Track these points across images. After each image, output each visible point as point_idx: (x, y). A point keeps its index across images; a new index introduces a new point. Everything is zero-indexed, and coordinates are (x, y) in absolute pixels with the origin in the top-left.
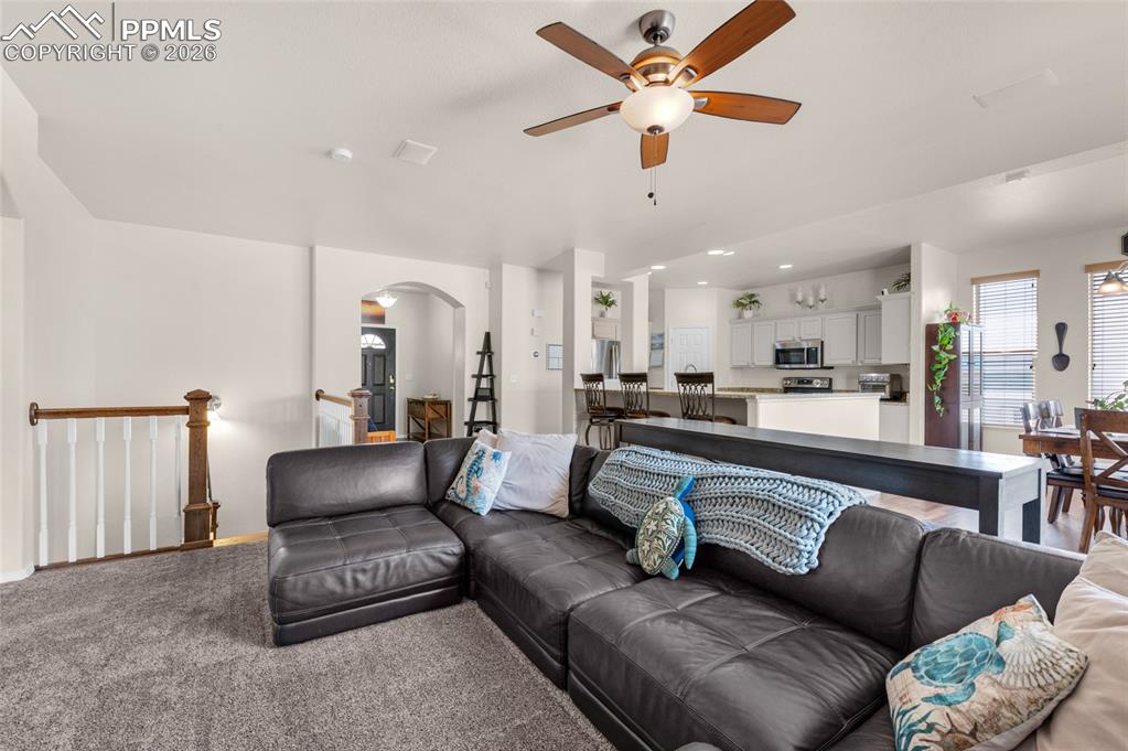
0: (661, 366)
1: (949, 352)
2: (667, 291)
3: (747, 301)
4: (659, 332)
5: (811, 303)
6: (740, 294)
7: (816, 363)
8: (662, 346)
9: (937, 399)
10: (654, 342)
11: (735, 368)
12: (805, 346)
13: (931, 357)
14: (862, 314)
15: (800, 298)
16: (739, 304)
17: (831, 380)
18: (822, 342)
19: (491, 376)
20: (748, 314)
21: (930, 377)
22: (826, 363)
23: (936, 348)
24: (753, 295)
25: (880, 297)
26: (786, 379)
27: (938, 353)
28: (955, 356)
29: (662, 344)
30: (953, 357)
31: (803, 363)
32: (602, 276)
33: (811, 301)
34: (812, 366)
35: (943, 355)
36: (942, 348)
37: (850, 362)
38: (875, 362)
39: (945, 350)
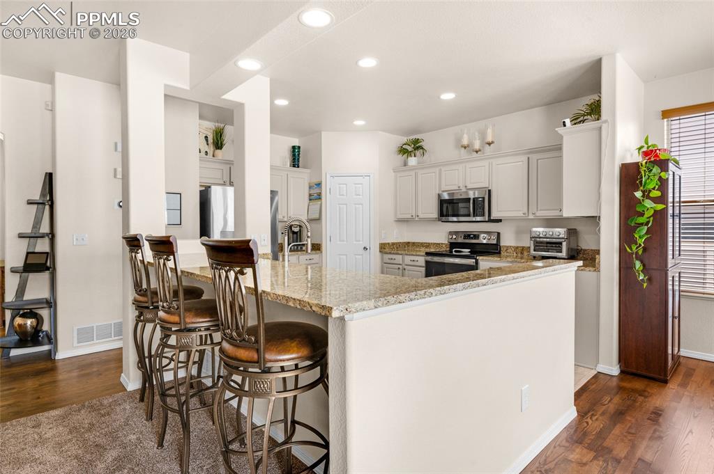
0: (319, 219)
1: (655, 200)
2: (323, 133)
3: (412, 148)
4: (315, 181)
5: (477, 146)
6: (405, 140)
7: (483, 215)
8: (319, 197)
9: (638, 265)
10: (312, 192)
11: (400, 221)
12: (471, 195)
13: (629, 208)
14: (534, 157)
15: (465, 142)
16: (403, 151)
17: (499, 234)
18: (490, 191)
19: (52, 236)
20: (412, 161)
21: (626, 234)
22: (495, 215)
23: (638, 194)
24: (417, 141)
25: (561, 130)
26: (451, 233)
27: (639, 202)
28: (664, 206)
29: (320, 195)
30: (660, 207)
31: (469, 215)
32: (187, 87)
33: (477, 145)
34: (478, 219)
35: (648, 204)
36: (646, 194)
37: (520, 214)
38: (552, 214)
39: (648, 197)
